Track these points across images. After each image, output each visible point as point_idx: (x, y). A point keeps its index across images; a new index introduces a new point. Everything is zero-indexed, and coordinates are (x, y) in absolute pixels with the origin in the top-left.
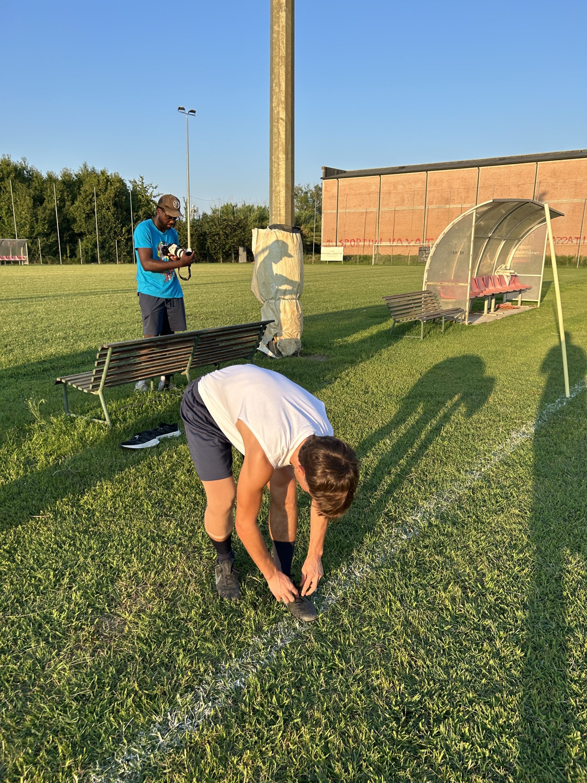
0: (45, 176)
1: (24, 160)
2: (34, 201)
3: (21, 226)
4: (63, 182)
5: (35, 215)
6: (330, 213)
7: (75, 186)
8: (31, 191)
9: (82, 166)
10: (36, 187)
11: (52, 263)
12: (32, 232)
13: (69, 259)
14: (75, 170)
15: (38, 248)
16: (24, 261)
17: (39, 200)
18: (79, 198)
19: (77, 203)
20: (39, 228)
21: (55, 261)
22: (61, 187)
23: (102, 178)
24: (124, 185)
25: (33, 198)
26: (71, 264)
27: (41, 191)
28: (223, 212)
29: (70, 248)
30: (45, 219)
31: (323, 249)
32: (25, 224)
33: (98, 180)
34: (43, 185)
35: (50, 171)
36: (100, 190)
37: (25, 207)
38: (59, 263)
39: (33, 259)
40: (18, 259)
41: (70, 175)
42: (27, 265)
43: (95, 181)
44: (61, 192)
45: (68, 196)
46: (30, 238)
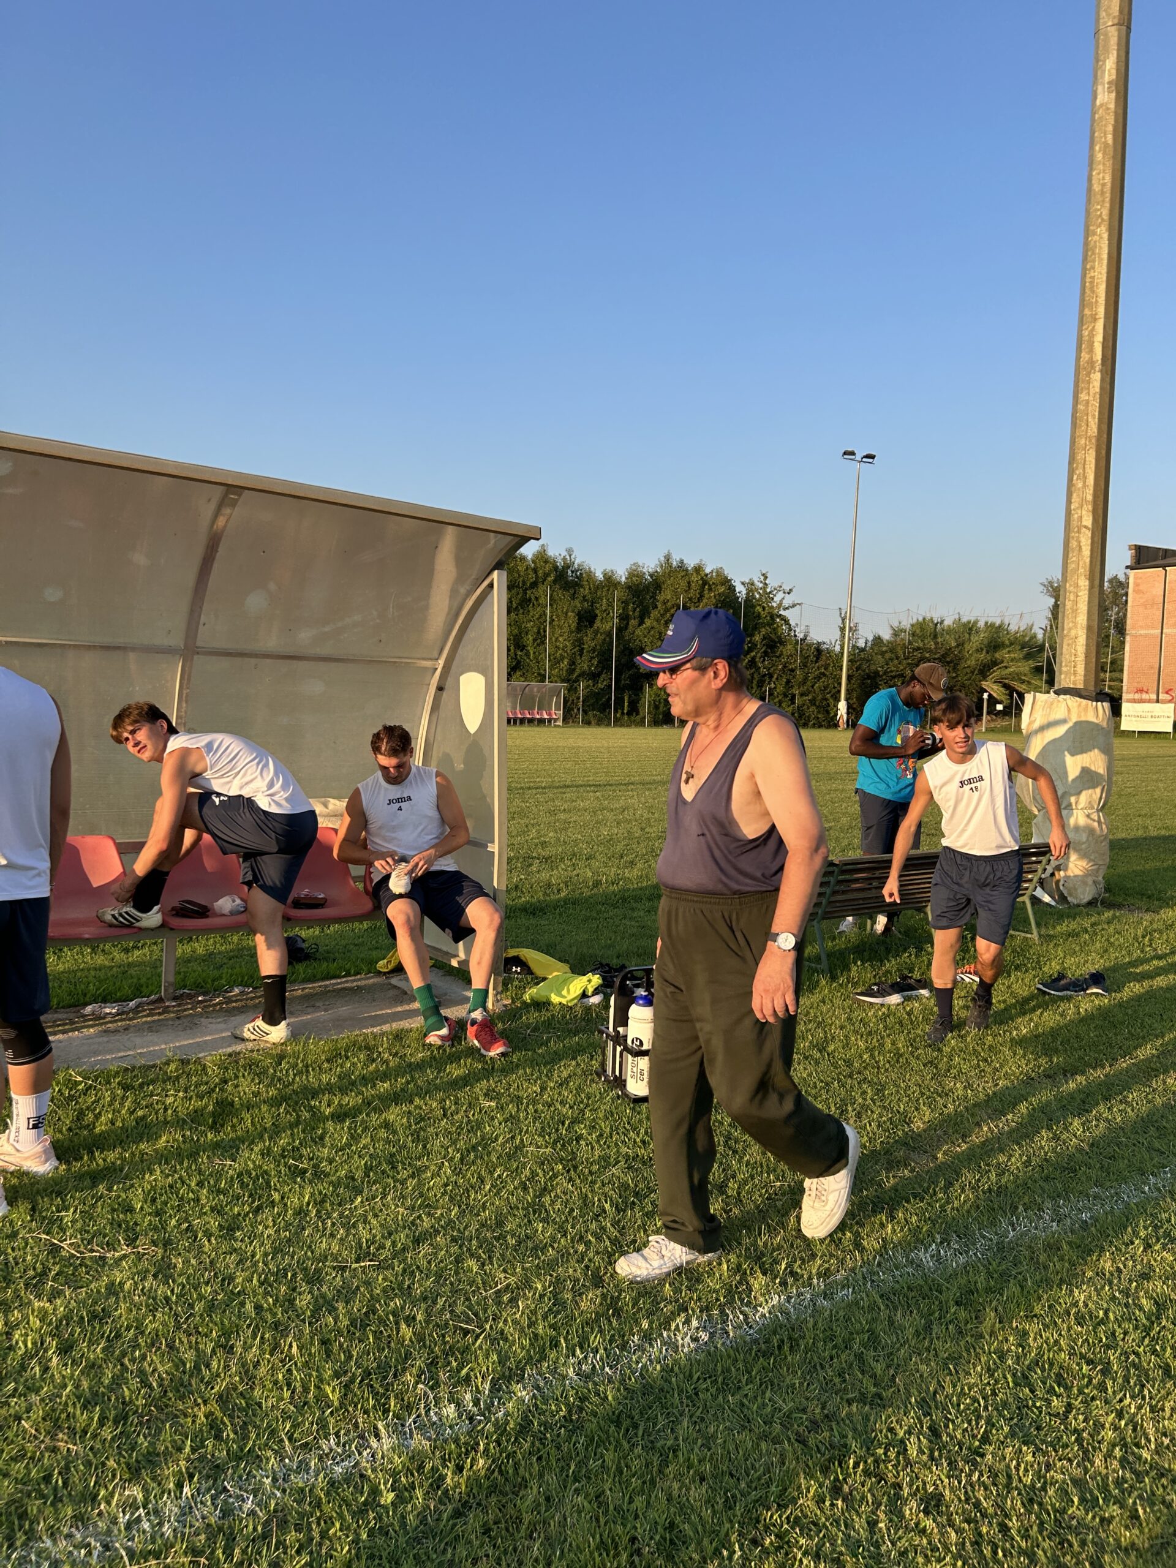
0: (599, 576)
1: (570, 551)
2: (580, 619)
3: (555, 662)
4: (629, 588)
5: (579, 643)
6: (1146, 636)
7: (647, 593)
8: (577, 603)
9: (662, 559)
10: (584, 597)
11: (599, 723)
12: (571, 671)
13: (626, 717)
14: (650, 564)
15: (578, 698)
16: (556, 720)
17: (587, 618)
18: (655, 614)
19: (648, 622)
20: (584, 665)
21: (603, 721)
22: (625, 595)
23: (695, 578)
24: (732, 589)
25: (579, 614)
26: (629, 726)
27: (593, 603)
28: (913, 635)
29: (630, 697)
30: (594, 650)
31: (1126, 708)
32: (562, 658)
33: (689, 583)
34: (596, 593)
35: (609, 569)
36: (690, 599)
37: (566, 629)
38: (609, 725)
39: (569, 717)
40: (546, 716)
41: (641, 576)
42: (559, 726)
43: (684, 584)
44: (625, 603)
45: (634, 610)
46: (568, 681)
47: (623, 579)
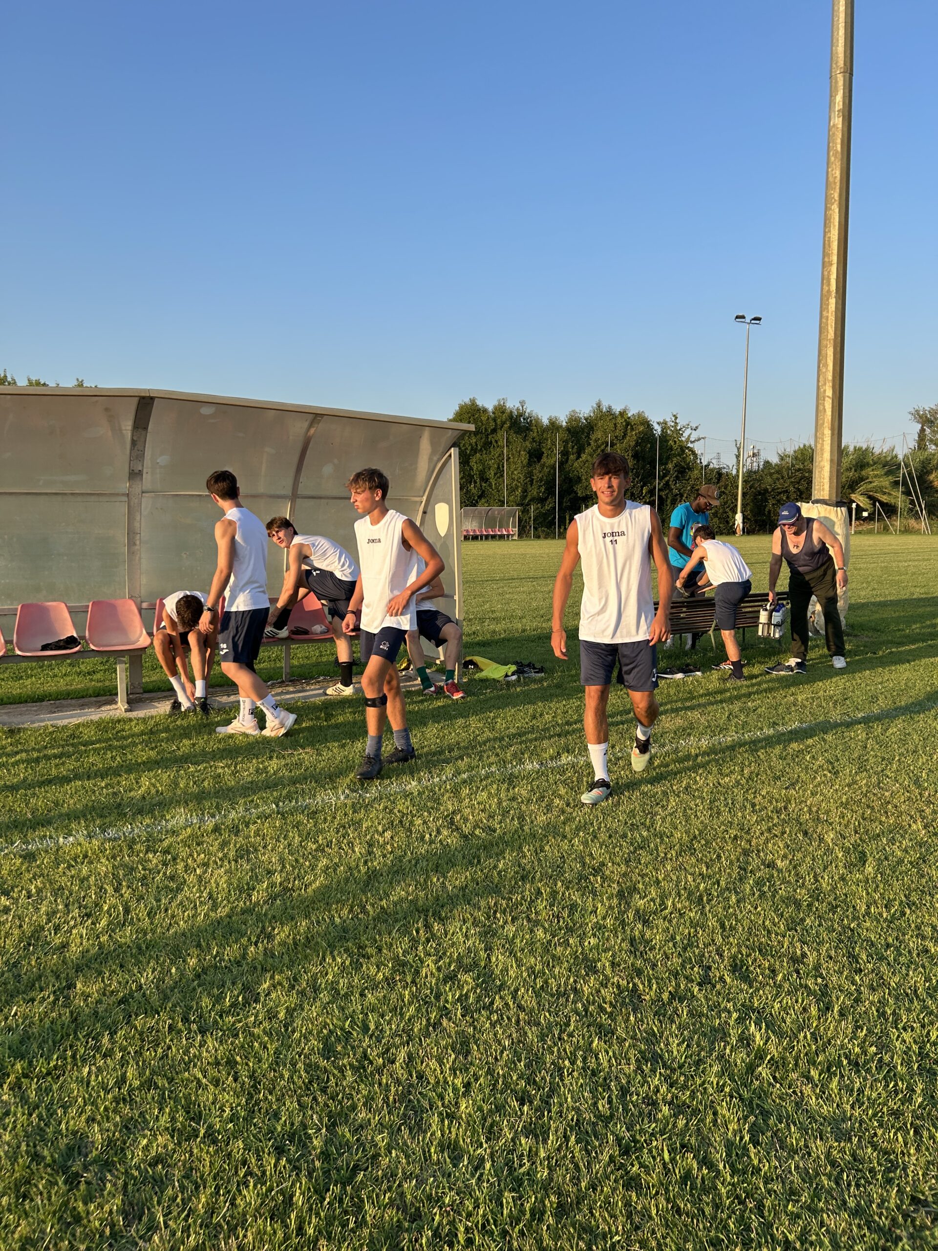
0: (545, 421)
1: (522, 403)
2: (530, 456)
3: (512, 490)
4: (569, 430)
5: (530, 475)
7: (583, 433)
8: (528, 443)
9: (595, 406)
10: (533, 439)
11: (546, 537)
12: (524, 497)
14: (585, 410)
15: (530, 518)
16: (512, 535)
17: (536, 455)
18: (588, 450)
19: (584, 457)
20: (534, 492)
21: (549, 535)
22: (566, 436)
23: (620, 420)
24: (650, 428)
25: (529, 452)
27: (540, 443)
28: (796, 459)
30: (541, 480)
32: (517, 487)
33: (615, 424)
34: (542, 435)
35: (553, 415)
36: (616, 437)
37: (519, 465)
38: (554, 538)
39: (523, 533)
40: (505, 533)
41: (578, 420)
42: (515, 540)
43: (612, 425)
44: (566, 442)
45: (573, 447)
46: (522, 505)
47: (564, 424)
